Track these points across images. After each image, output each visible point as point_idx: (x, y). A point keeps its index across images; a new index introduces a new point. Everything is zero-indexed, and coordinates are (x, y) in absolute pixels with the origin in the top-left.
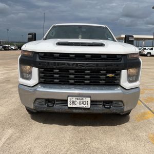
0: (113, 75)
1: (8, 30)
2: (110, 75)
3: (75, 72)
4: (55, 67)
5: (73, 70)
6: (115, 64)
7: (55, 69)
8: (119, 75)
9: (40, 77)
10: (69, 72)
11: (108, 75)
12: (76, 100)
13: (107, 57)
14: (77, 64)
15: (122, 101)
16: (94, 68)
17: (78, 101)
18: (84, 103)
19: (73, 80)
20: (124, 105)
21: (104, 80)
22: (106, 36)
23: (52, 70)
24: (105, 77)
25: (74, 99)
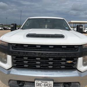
0: (72, 62)
1: (7, 18)
2: (69, 62)
3: (41, 59)
4: (24, 55)
5: (39, 58)
6: (73, 53)
7: (25, 57)
8: (77, 61)
9: (13, 63)
10: (36, 59)
11: (68, 62)
12: (42, 83)
13: (67, 47)
14: (42, 53)
15: (78, 82)
16: (56, 57)
17: (43, 84)
18: (48, 85)
19: (39, 65)
20: (80, 85)
21: (64, 65)
22: (64, 25)
23: (22, 57)
24: (65, 63)
25: (40, 82)
